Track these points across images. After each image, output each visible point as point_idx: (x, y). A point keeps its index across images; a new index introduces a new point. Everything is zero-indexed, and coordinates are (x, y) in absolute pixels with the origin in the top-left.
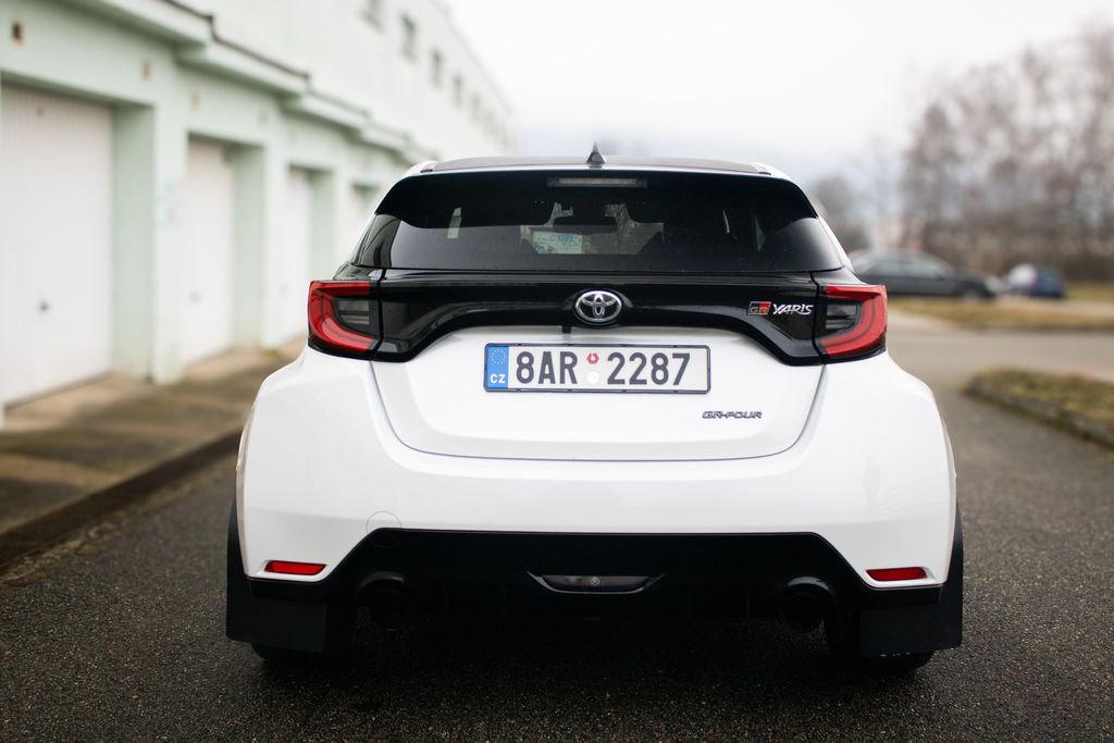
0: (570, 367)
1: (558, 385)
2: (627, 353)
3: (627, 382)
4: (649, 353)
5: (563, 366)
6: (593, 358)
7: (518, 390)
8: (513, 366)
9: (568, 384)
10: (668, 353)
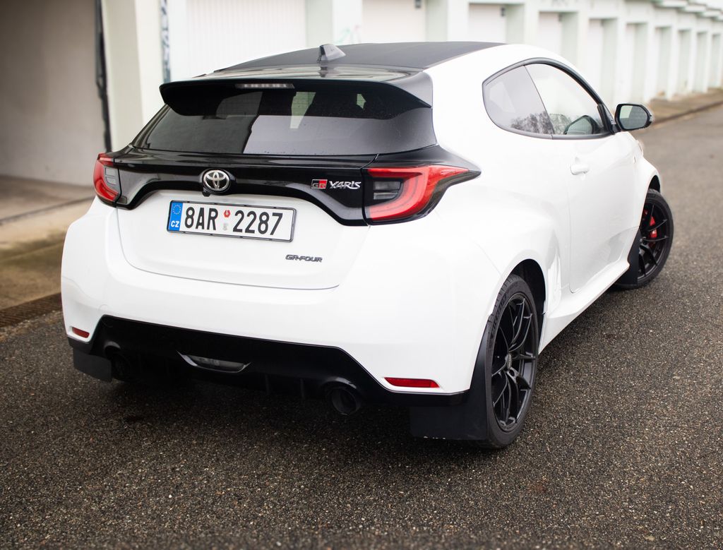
0: (214, 219)
1: (205, 231)
2: (246, 211)
3: (244, 231)
4: (258, 212)
5: (210, 218)
6: (227, 214)
7: (184, 232)
8: (184, 216)
9: (211, 231)
10: (270, 212)
